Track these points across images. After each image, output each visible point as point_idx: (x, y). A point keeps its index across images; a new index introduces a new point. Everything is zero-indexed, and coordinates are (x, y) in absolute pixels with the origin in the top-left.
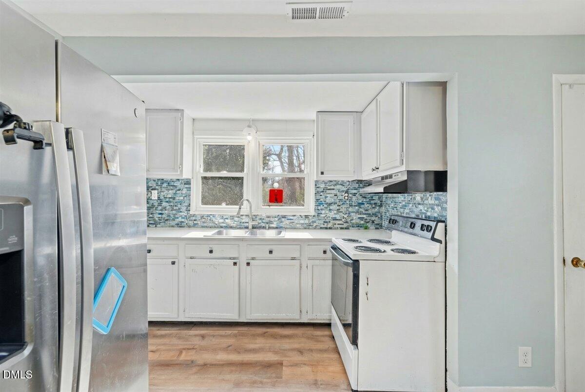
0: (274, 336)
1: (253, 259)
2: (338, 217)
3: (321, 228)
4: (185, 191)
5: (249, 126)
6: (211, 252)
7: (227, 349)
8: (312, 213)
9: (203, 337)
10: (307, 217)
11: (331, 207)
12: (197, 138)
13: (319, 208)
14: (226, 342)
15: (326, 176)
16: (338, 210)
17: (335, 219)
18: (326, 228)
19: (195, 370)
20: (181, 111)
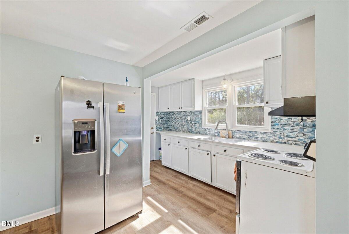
0: (225, 199)
1: (218, 153)
2: (291, 135)
3: (277, 142)
4: (200, 116)
5: (224, 80)
6: (199, 146)
7: (199, 194)
8: (269, 130)
9: (194, 185)
10: (265, 133)
11: (285, 127)
12: (204, 90)
13: (275, 127)
14: (199, 190)
15: (270, 104)
16: (291, 130)
17: (288, 136)
18: (282, 143)
19: (181, 194)
20: (193, 79)
